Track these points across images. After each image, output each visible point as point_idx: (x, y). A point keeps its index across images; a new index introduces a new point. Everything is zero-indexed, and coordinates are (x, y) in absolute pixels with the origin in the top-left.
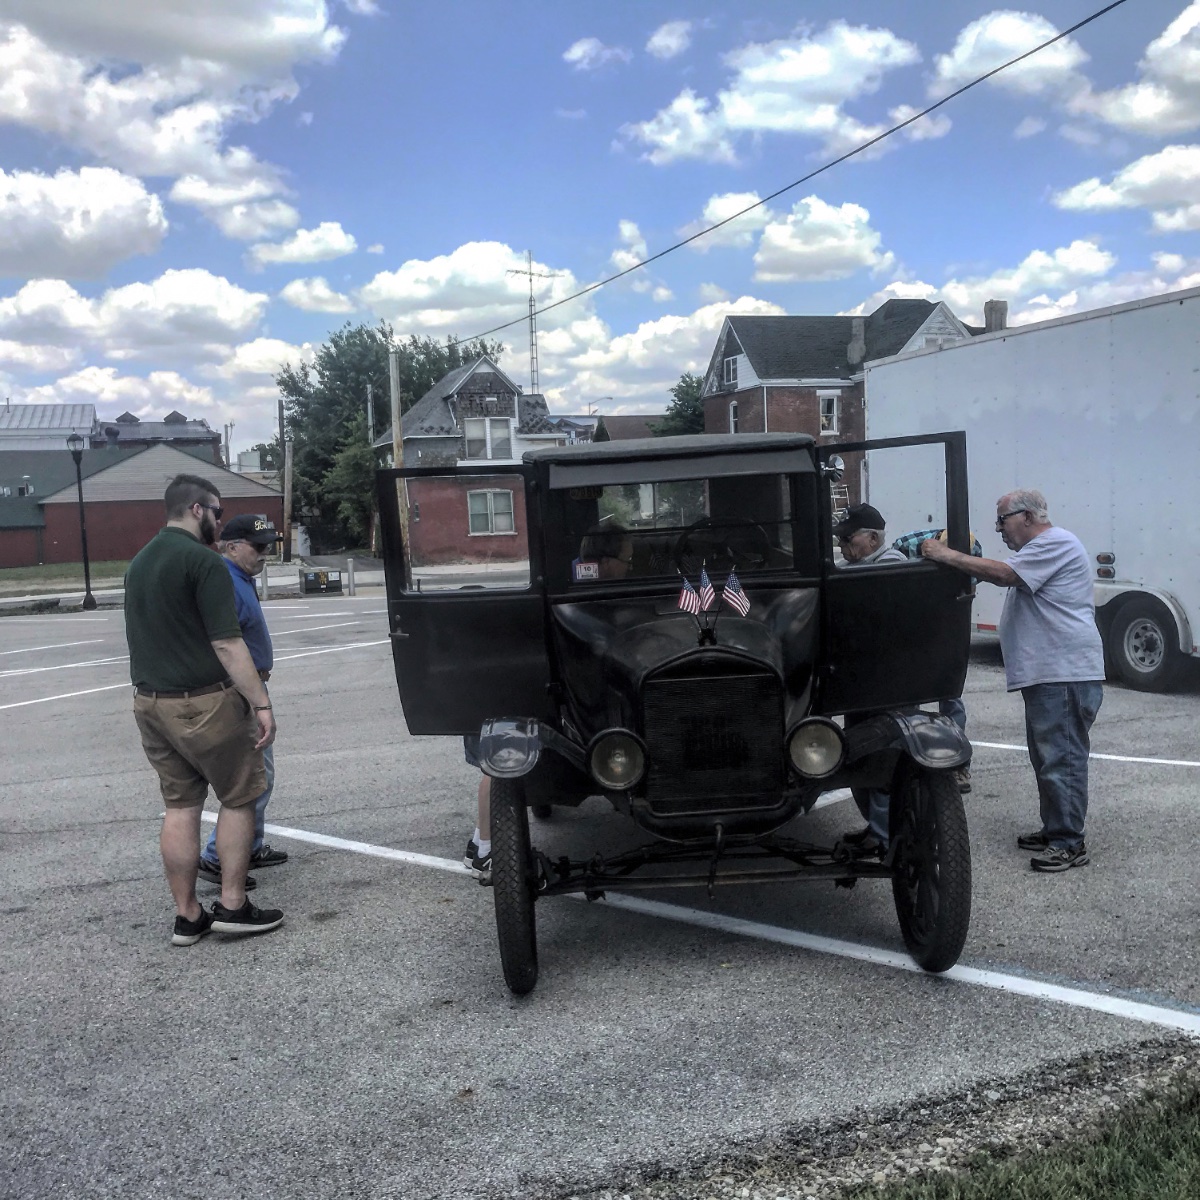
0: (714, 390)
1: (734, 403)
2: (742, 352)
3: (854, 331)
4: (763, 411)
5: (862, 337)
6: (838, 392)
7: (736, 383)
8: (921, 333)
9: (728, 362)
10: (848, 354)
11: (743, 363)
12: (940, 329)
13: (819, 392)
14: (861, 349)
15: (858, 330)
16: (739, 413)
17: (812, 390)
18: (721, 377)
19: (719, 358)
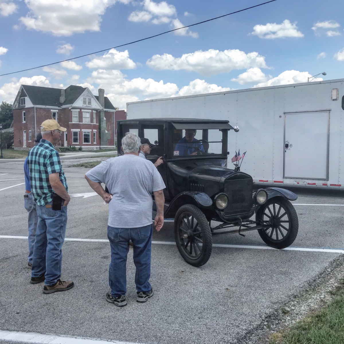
0: (17, 107)
1: (24, 111)
2: (27, 96)
3: (62, 93)
4: (34, 115)
5: (64, 95)
6: (57, 111)
7: (25, 106)
8: (82, 96)
9: (22, 99)
10: (60, 100)
11: (27, 99)
12: (87, 95)
13: (52, 110)
14: (64, 99)
15: (63, 93)
16: (26, 115)
17: (49, 109)
18: (19, 103)
19: (18, 97)
